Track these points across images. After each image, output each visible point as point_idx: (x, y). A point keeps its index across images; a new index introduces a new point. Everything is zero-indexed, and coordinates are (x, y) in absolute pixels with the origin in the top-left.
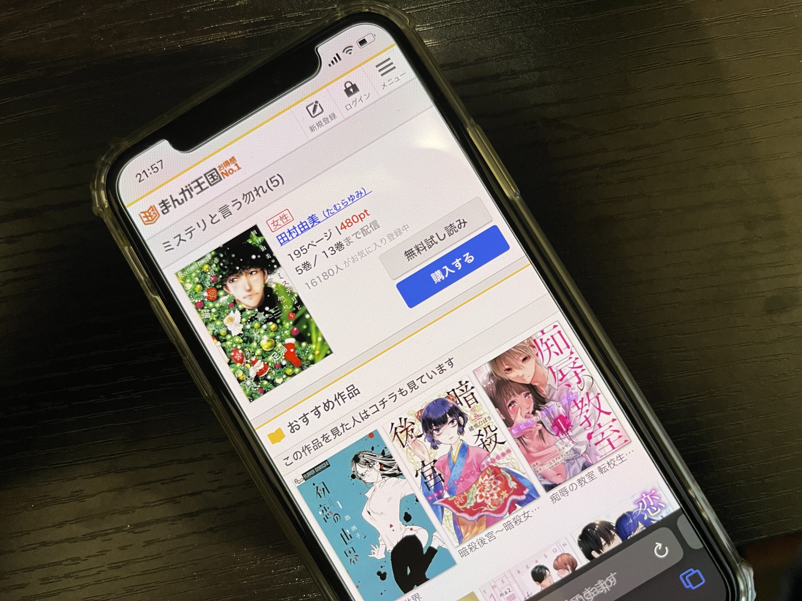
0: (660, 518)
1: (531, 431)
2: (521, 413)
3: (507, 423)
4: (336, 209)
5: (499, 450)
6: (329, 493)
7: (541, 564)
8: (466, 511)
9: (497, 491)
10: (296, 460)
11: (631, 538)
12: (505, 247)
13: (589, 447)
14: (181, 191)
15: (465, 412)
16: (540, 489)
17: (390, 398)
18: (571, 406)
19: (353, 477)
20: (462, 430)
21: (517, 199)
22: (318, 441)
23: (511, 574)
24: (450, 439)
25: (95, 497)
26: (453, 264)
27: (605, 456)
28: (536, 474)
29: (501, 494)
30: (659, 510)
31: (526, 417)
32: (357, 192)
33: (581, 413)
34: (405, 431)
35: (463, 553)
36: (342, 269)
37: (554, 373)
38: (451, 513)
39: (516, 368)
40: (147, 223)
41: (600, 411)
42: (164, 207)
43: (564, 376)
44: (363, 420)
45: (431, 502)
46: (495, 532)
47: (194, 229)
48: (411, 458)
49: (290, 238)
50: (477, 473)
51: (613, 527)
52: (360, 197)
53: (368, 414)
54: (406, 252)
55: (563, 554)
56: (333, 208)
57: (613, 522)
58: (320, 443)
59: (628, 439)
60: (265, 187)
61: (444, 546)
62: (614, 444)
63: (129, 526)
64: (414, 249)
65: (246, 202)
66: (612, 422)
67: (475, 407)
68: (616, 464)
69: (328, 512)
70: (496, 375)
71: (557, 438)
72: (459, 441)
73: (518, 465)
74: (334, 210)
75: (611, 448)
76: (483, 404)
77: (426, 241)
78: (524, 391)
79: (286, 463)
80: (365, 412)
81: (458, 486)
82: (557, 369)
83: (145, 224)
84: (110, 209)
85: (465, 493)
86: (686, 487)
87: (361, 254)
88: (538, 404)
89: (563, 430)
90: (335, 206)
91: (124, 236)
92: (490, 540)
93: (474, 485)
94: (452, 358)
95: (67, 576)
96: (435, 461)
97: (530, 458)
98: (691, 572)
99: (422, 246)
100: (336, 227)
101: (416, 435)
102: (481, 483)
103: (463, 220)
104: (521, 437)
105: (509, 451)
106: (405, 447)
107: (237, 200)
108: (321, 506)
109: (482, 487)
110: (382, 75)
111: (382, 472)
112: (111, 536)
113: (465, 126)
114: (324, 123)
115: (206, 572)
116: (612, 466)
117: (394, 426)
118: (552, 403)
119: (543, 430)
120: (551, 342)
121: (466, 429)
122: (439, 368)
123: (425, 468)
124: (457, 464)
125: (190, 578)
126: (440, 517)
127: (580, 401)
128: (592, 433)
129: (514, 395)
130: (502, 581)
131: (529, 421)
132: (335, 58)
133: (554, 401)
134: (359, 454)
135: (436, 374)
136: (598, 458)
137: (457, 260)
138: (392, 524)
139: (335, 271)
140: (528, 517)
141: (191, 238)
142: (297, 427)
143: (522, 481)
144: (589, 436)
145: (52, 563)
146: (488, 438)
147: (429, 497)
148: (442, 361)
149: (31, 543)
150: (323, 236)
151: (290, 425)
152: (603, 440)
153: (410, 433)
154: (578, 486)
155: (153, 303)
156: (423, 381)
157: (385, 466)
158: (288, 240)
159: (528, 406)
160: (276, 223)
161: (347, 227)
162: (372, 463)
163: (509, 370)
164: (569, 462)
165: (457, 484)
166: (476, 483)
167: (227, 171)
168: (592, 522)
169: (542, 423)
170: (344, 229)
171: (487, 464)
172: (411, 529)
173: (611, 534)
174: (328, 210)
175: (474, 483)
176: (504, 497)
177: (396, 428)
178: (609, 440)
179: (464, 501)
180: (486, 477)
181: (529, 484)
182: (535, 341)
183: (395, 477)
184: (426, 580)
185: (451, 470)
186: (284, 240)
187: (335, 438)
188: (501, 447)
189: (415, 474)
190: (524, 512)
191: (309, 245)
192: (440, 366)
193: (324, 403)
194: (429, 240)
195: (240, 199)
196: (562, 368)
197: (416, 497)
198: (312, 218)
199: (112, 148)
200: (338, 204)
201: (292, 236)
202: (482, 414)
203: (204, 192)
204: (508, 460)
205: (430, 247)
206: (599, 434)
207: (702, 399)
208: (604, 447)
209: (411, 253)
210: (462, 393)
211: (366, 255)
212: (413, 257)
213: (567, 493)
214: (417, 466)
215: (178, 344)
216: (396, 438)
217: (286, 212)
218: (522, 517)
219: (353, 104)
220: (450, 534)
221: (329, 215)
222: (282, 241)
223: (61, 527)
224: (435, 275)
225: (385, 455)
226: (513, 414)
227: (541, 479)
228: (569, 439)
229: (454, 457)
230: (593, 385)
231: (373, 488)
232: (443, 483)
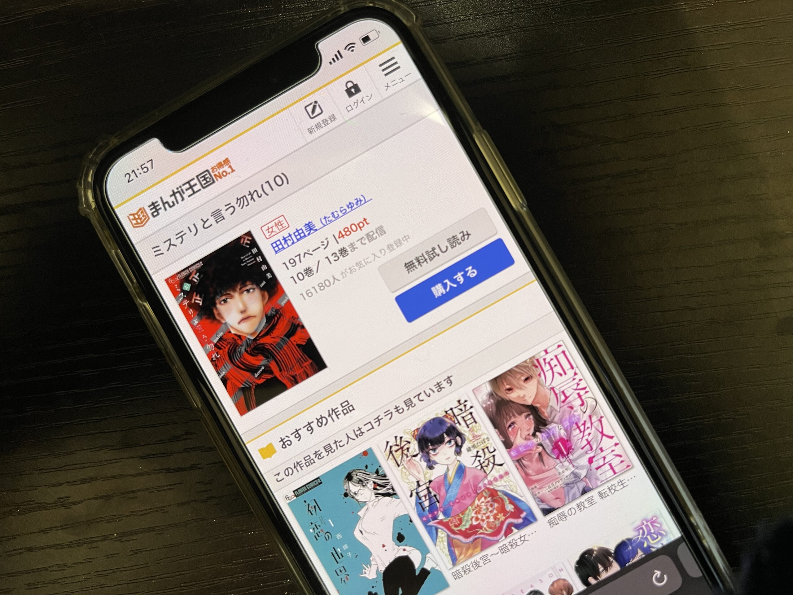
0: (660, 546)
1: (530, 454)
2: (521, 435)
3: (507, 445)
4: (334, 217)
5: (496, 472)
6: (320, 510)
7: (536, 589)
8: (461, 533)
9: (493, 513)
10: (288, 476)
11: (630, 566)
12: (510, 261)
13: (589, 471)
14: (172, 193)
15: (463, 432)
16: (538, 513)
17: (385, 416)
18: (573, 429)
19: (346, 495)
20: (459, 451)
21: (524, 211)
22: (310, 458)
24: (447, 459)
25: (81, 504)
26: (455, 277)
27: (606, 481)
28: (534, 498)
29: (498, 517)
30: (660, 538)
31: (526, 439)
32: (357, 199)
33: (583, 436)
34: (400, 451)
35: (457, 575)
36: (339, 280)
37: (556, 394)
38: (446, 534)
39: (518, 388)
40: (135, 226)
41: (603, 435)
42: (154, 210)
44: (357, 437)
45: (425, 523)
46: (490, 555)
47: (185, 234)
48: (405, 478)
49: (285, 246)
50: (473, 495)
51: (612, 553)
52: (359, 205)
53: (362, 431)
54: (406, 264)
55: (559, 580)
56: (331, 216)
57: (612, 548)
58: (313, 459)
59: (630, 464)
60: (260, 192)
61: (437, 568)
62: (615, 469)
63: (115, 535)
64: (414, 261)
65: (239, 206)
66: (614, 446)
67: (473, 427)
68: (617, 489)
69: (319, 530)
70: (496, 395)
71: (558, 461)
72: (456, 462)
73: (516, 488)
74: (331, 218)
75: (612, 473)
76: (481, 424)
77: (427, 252)
78: (524, 412)
79: (277, 479)
80: (360, 429)
81: (454, 508)
82: (560, 390)
83: (134, 227)
84: (97, 210)
85: (460, 515)
86: (688, 514)
87: (359, 264)
88: (539, 426)
89: (564, 453)
90: (333, 213)
91: (111, 238)
92: (485, 563)
93: (470, 507)
94: (451, 376)
95: (53, 582)
96: (430, 482)
97: (528, 481)
99: (423, 258)
100: (334, 236)
101: (411, 454)
102: (478, 505)
103: (467, 232)
104: (520, 459)
105: (507, 473)
107: (230, 204)
108: (312, 523)
109: (478, 509)
110: (386, 75)
111: (376, 491)
112: (98, 544)
113: (471, 132)
114: (323, 125)
116: (613, 491)
117: (390, 444)
118: (553, 425)
119: (543, 453)
120: (554, 362)
121: (464, 449)
122: (438, 386)
123: (420, 488)
124: (452, 486)
125: (178, 589)
126: (434, 538)
127: (582, 424)
128: (594, 457)
129: (514, 416)
131: (529, 443)
132: (336, 55)
133: (555, 423)
134: (352, 472)
135: (434, 392)
136: (599, 483)
137: (459, 273)
138: (385, 544)
139: (332, 281)
140: (524, 540)
141: (181, 243)
142: (289, 443)
143: (520, 505)
144: (591, 460)
145: (38, 569)
146: (486, 460)
147: (423, 517)
148: (441, 379)
149: (17, 548)
150: (320, 244)
151: (282, 440)
152: (604, 464)
153: (405, 452)
154: (577, 510)
155: (141, 309)
156: (421, 399)
157: (379, 485)
158: (283, 248)
159: (528, 427)
160: (270, 230)
161: (345, 236)
162: (366, 482)
163: (510, 389)
164: (569, 486)
165: (453, 506)
166: (472, 505)
167: (221, 173)
168: (590, 547)
170: (342, 238)
171: (484, 486)
172: (404, 550)
173: (609, 560)
174: (325, 218)
175: (470, 505)
176: (500, 520)
177: (391, 447)
178: (610, 465)
179: (459, 522)
180: (483, 499)
181: (526, 507)
182: (538, 360)
183: (389, 496)
185: (447, 491)
186: (278, 248)
187: (328, 455)
188: (499, 469)
189: (409, 494)
190: (520, 535)
191: (305, 253)
192: (438, 384)
193: (317, 419)
194: (431, 251)
195: (234, 203)
196: (565, 389)
197: (410, 517)
198: (309, 226)
199: (100, 144)
200: (336, 212)
201: (288, 244)
202: (480, 434)
203: (196, 195)
204: (506, 482)
205: (431, 259)
206: (601, 458)
207: (707, 421)
208: (605, 472)
209: (411, 265)
210: (460, 412)
211: (364, 266)
212: (414, 270)
213: (565, 517)
214: (411, 486)
215: (167, 353)
216: (391, 456)
217: (281, 219)
218: (518, 541)
219: (354, 105)
220: (443, 555)
221: (326, 222)
222: (277, 249)
223: (47, 533)
224: (436, 288)
225: (379, 474)
226: (513, 436)
227: (540, 503)
228: (569, 463)
229: (451, 478)
230: (597, 408)
231: (366, 508)
232: (438, 504)
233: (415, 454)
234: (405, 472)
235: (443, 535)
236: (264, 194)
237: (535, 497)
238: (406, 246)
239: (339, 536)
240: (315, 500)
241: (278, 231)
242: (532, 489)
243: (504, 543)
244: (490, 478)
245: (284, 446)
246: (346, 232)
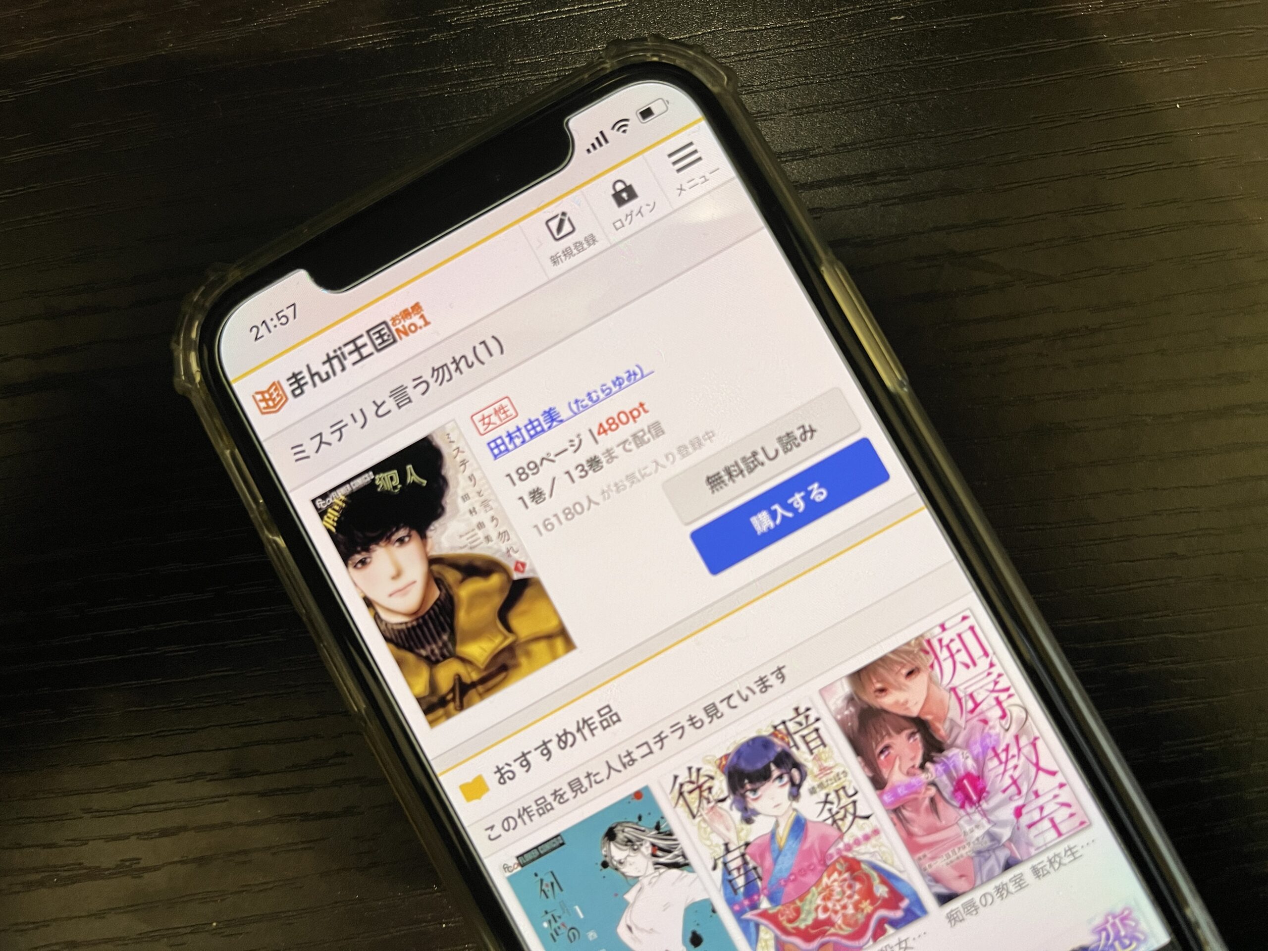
1: (916, 799)
2: (900, 768)
3: (876, 783)
4: (592, 400)
5: (858, 830)
6: (562, 890)
8: (799, 933)
9: (854, 900)
10: (507, 831)
12: (881, 476)
13: (1016, 830)
14: (325, 358)
15: (802, 761)
16: (929, 901)
17: (673, 732)
18: (988, 757)
19: (605, 865)
20: (795, 793)
21: (904, 392)
22: (546, 801)
24: (776, 807)
25: (158, 872)
26: (790, 501)
27: (1044, 848)
28: (922, 875)
29: (861, 906)
30: (1134, 945)
31: (908, 774)
32: (628, 372)
33: (1005, 771)
34: (697, 792)
36: (598, 504)
37: (959, 700)
38: (773, 935)
39: (896, 688)
40: (265, 411)
41: (1038, 768)
42: (296, 385)
44: (626, 768)
45: (738, 915)
47: (346, 425)
48: (705, 837)
49: (511, 447)
50: (819, 868)
52: (632, 381)
53: (634, 758)
54: (708, 478)
56: (586, 398)
58: (550, 804)
59: (1085, 819)
60: (471, 358)
62: (1060, 827)
63: (214, 924)
64: (723, 473)
65: (436, 381)
66: (1058, 789)
67: (820, 754)
68: (1063, 862)
69: (558, 924)
70: (859, 698)
71: (962, 812)
72: (791, 812)
73: (892, 857)
74: (587, 402)
75: (1055, 835)
76: (835, 750)
77: (744, 459)
78: (905, 729)
79: (489, 836)
80: (629, 754)
81: (787, 889)
83: (263, 413)
84: (204, 384)
85: (797, 901)
86: (1180, 904)
87: (631, 478)
88: (930, 751)
89: (972, 799)
90: (589, 394)
91: (226, 433)
93: (814, 889)
94: (783, 667)
96: (747, 844)
97: (913, 846)
99: (736, 468)
100: (590, 430)
101: (716, 797)
102: (827, 885)
103: (810, 426)
104: (899, 809)
105: (876, 832)
106: (697, 818)
107: (420, 377)
108: (546, 913)
109: (827, 892)
110: (679, 170)
111: (656, 860)
112: (185, 938)
113: (816, 261)
114: (575, 251)
116: (1056, 866)
117: (679, 781)
118: (955, 751)
119: (938, 799)
120: (956, 645)
121: (804, 790)
122: (760, 682)
123: (729, 855)
124: (785, 850)
126: (754, 941)
128: (1023, 806)
129: (889, 734)
131: (914, 781)
132: (597, 139)
133: (958, 747)
134: (615, 827)
135: (754, 693)
136: (1033, 851)
137: (796, 494)
139: (586, 505)
140: (906, 948)
141: (340, 440)
142: (511, 775)
143: (898, 886)
144: (1018, 812)
146: (841, 808)
147: (735, 904)
148: (766, 671)
149: (49, 943)
150: (567, 445)
151: (499, 770)
152: (1042, 819)
153: (705, 794)
154: (996, 897)
155: (270, 548)
156: (732, 704)
157: (661, 849)
158: (507, 450)
159: (913, 755)
160: (487, 421)
161: (609, 432)
162: (638, 843)
163: (882, 690)
164: (982, 855)
165: (785, 885)
166: (818, 883)
167: (407, 327)
170: (604, 434)
171: (838, 854)
174: (576, 402)
175: (814, 885)
176: (865, 912)
177: (681, 785)
178: (1052, 821)
179: (794, 914)
180: (836, 875)
181: (909, 891)
182: (929, 642)
183: (678, 868)
185: (775, 861)
186: (499, 450)
187: (575, 797)
188: (864, 824)
189: (711, 865)
190: (899, 939)
191: (543, 459)
192: (761, 679)
193: (557, 735)
194: (750, 458)
195: (427, 376)
196: (976, 690)
197: (712, 905)
198: (550, 414)
199: (212, 278)
200: (595, 392)
201: (514, 444)
202: (831, 765)
203: (365, 361)
204: (874, 846)
205: (751, 471)
206: (1034, 809)
207: (1210, 746)
208: (1042, 832)
209: (717, 480)
210: (798, 728)
211: (639, 481)
212: (721, 487)
213: (976, 910)
214: (715, 851)
215: (310, 620)
216: (681, 801)
217: (505, 402)
218: (896, 948)
219: (626, 219)
221: (578, 408)
222: (496, 451)
223: (102, 917)
224: (758, 519)
225: (661, 831)
226: (887, 768)
227: (933, 884)
228: (981, 815)
229: (781, 839)
230: (1027, 723)
231: (638, 886)
232: (759, 883)
233: (722, 797)
234: (705, 829)
236: (476, 362)
237: (925, 874)
240: (552, 873)
241: (499, 422)
242: (920, 859)
244: (848, 839)
245: (502, 781)
246: (610, 425)
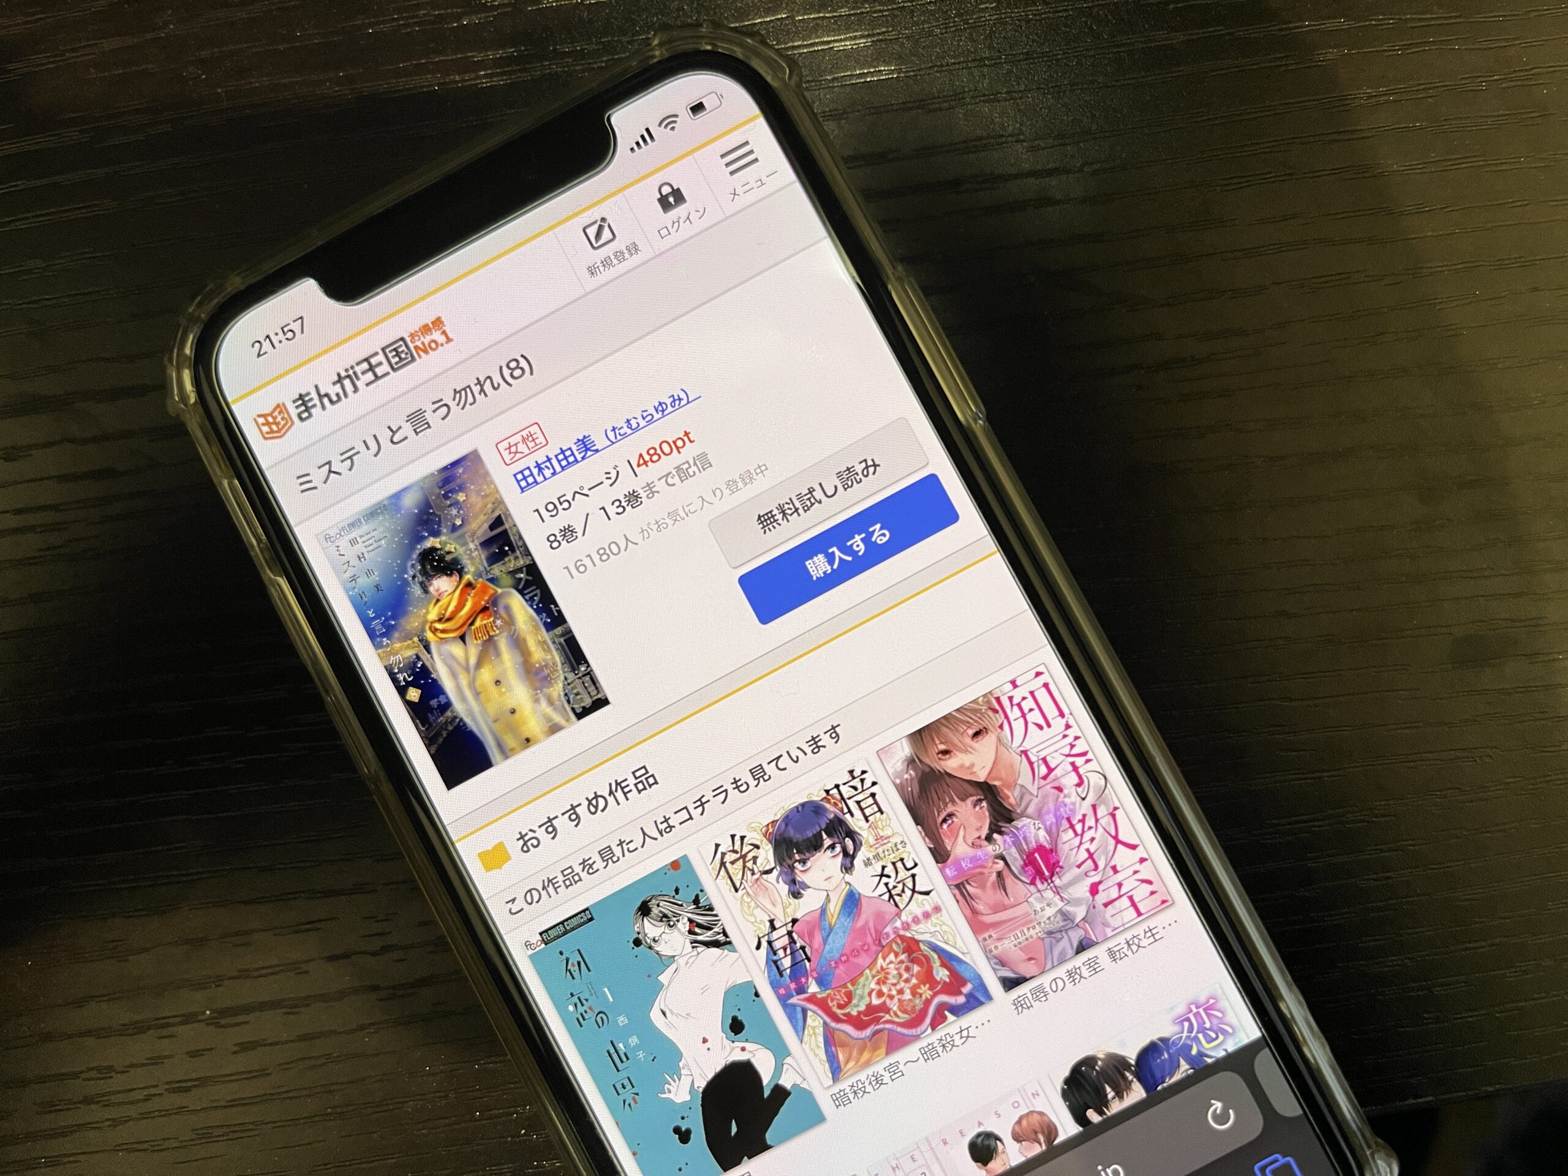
0: (1221, 1054)
1: (982, 873)
2: (964, 837)
3: (938, 856)
4: (631, 428)
5: (918, 906)
6: (589, 971)
7: (989, 1129)
8: (850, 1020)
9: (911, 984)
10: (530, 904)
11: (1164, 1089)
12: (950, 517)
13: (1092, 910)
14: (336, 378)
15: (857, 830)
16: (994, 986)
17: (714, 796)
18: (1062, 829)
19: (637, 942)
20: (849, 865)
21: (979, 427)
22: (573, 872)
23: (930, 1145)
24: (826, 880)
25: (146, 954)
26: (849, 544)
27: (1122, 928)
28: (987, 957)
29: (919, 991)
30: (1221, 1038)
31: (973, 845)
32: (673, 396)
33: (1081, 843)
34: (741, 860)
35: (840, 1100)
36: (637, 544)
37: (1031, 764)
38: (822, 1022)
39: (960, 750)
40: (268, 436)
42: (303, 408)
43: (1050, 770)
44: (662, 835)
45: (783, 1000)
46: (902, 1062)
47: (358, 453)
48: (746, 910)
49: (540, 479)
50: (874, 948)
51: (1131, 1065)
52: (677, 407)
53: (671, 824)
54: (759, 517)
55: (1032, 1112)
56: (625, 426)
57: (1132, 1056)
58: (577, 874)
59: (1169, 898)
60: (497, 379)
61: (804, 1085)
62: (1140, 906)
63: (208, 1012)
64: (775, 512)
65: (458, 405)
66: (1138, 864)
67: (877, 822)
68: (1142, 944)
69: (585, 1008)
70: (921, 761)
71: (1032, 888)
72: (843, 886)
73: (954, 937)
74: (626, 430)
75: (1135, 915)
76: (894, 818)
77: (799, 496)
78: (971, 795)
79: (510, 910)
80: (666, 820)
81: (837, 971)
83: (265, 438)
84: (200, 406)
85: (849, 985)
86: (1274, 997)
87: (673, 515)
88: (998, 821)
89: (1044, 874)
90: (628, 421)
91: (223, 459)
92: (893, 1077)
93: (867, 971)
94: (839, 725)
95: (88, 1101)
96: (794, 921)
97: (978, 926)
98: (1276, 1161)
99: (791, 506)
100: (629, 462)
101: (761, 869)
102: (882, 967)
103: (873, 460)
104: (962, 883)
105: (937, 909)
106: (740, 891)
107: (441, 400)
108: (572, 995)
109: (882, 975)
110: (732, 173)
111: (693, 937)
112: (174, 1029)
113: (885, 279)
115: (351, 1108)
116: (1134, 948)
117: (721, 850)
118: (1025, 821)
119: (1006, 873)
120: (1028, 704)
121: (858, 862)
122: (812, 742)
123: (774, 933)
124: (835, 930)
125: (320, 1118)
126: (800, 1028)
127: (1080, 821)
128: (1100, 882)
129: (953, 802)
130: (912, 1158)
131: (979, 853)
132: (643, 137)
133: (1029, 817)
134: (650, 901)
135: (806, 754)
136: (1109, 933)
137: (856, 536)
138: (707, 1037)
139: (623, 548)
140: (968, 1037)
141: (350, 469)
142: (535, 842)
143: (960, 969)
144: (1094, 889)
145: (62, 1075)
146: (898, 883)
147: (780, 988)
148: (819, 730)
149: (22, 1035)
150: (603, 477)
151: (522, 837)
152: (1120, 897)
153: (750, 865)
154: (1067, 982)
155: (273, 590)
156: (781, 766)
157: (699, 926)
158: (535, 481)
159: (979, 825)
160: (513, 449)
161: (650, 464)
162: (675, 919)
163: (946, 752)
164: (1053, 935)
165: (836, 967)
166: (871, 966)
167: (426, 344)
168: (1090, 1053)
169: (1003, 858)
170: (644, 466)
171: (895, 933)
172: (743, 1049)
173: (1125, 1078)
174: (614, 429)
175: (868, 967)
176: (924, 997)
177: (723, 854)
178: (1131, 898)
179: (846, 1000)
180: (892, 956)
181: (972, 975)
182: (998, 699)
183: (718, 947)
184: (765, 1147)
185: (825, 940)
186: (527, 482)
187: (605, 867)
188: (924, 900)
189: (755, 943)
191: (575, 493)
192: (813, 739)
193: (587, 799)
194: (806, 495)
195: (448, 399)
196: (1048, 755)
197: (755, 987)
198: (584, 443)
199: (210, 287)
200: (635, 418)
201: (544, 476)
202: (889, 835)
203: (380, 382)
204: (935, 925)
205: (806, 509)
206: (1113, 886)
207: (1318, 826)
208: (1121, 911)
209: (769, 518)
210: (853, 792)
211: (683, 518)
212: (774, 527)
213: (1045, 995)
214: (759, 929)
215: (318, 674)
216: (723, 872)
217: (534, 429)
218: (957, 1038)
219: (673, 227)
220: (816, 1063)
221: (616, 438)
222: (523, 484)
223: (82, 1006)
224: (814, 563)
225: (700, 905)
226: (949, 838)
227: (998, 967)
228: (1054, 892)
229: (832, 915)
230: (1107, 790)
231: (673, 967)
232: (807, 964)
233: (767, 868)
235: (816, 1023)
236: (503, 384)
237: (989, 956)
238: (761, 484)
239: (622, 1020)
241: (527, 451)
243: (930, 1040)
244: (904, 917)
245: (525, 849)
